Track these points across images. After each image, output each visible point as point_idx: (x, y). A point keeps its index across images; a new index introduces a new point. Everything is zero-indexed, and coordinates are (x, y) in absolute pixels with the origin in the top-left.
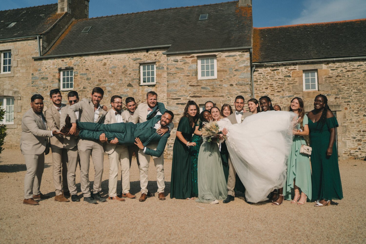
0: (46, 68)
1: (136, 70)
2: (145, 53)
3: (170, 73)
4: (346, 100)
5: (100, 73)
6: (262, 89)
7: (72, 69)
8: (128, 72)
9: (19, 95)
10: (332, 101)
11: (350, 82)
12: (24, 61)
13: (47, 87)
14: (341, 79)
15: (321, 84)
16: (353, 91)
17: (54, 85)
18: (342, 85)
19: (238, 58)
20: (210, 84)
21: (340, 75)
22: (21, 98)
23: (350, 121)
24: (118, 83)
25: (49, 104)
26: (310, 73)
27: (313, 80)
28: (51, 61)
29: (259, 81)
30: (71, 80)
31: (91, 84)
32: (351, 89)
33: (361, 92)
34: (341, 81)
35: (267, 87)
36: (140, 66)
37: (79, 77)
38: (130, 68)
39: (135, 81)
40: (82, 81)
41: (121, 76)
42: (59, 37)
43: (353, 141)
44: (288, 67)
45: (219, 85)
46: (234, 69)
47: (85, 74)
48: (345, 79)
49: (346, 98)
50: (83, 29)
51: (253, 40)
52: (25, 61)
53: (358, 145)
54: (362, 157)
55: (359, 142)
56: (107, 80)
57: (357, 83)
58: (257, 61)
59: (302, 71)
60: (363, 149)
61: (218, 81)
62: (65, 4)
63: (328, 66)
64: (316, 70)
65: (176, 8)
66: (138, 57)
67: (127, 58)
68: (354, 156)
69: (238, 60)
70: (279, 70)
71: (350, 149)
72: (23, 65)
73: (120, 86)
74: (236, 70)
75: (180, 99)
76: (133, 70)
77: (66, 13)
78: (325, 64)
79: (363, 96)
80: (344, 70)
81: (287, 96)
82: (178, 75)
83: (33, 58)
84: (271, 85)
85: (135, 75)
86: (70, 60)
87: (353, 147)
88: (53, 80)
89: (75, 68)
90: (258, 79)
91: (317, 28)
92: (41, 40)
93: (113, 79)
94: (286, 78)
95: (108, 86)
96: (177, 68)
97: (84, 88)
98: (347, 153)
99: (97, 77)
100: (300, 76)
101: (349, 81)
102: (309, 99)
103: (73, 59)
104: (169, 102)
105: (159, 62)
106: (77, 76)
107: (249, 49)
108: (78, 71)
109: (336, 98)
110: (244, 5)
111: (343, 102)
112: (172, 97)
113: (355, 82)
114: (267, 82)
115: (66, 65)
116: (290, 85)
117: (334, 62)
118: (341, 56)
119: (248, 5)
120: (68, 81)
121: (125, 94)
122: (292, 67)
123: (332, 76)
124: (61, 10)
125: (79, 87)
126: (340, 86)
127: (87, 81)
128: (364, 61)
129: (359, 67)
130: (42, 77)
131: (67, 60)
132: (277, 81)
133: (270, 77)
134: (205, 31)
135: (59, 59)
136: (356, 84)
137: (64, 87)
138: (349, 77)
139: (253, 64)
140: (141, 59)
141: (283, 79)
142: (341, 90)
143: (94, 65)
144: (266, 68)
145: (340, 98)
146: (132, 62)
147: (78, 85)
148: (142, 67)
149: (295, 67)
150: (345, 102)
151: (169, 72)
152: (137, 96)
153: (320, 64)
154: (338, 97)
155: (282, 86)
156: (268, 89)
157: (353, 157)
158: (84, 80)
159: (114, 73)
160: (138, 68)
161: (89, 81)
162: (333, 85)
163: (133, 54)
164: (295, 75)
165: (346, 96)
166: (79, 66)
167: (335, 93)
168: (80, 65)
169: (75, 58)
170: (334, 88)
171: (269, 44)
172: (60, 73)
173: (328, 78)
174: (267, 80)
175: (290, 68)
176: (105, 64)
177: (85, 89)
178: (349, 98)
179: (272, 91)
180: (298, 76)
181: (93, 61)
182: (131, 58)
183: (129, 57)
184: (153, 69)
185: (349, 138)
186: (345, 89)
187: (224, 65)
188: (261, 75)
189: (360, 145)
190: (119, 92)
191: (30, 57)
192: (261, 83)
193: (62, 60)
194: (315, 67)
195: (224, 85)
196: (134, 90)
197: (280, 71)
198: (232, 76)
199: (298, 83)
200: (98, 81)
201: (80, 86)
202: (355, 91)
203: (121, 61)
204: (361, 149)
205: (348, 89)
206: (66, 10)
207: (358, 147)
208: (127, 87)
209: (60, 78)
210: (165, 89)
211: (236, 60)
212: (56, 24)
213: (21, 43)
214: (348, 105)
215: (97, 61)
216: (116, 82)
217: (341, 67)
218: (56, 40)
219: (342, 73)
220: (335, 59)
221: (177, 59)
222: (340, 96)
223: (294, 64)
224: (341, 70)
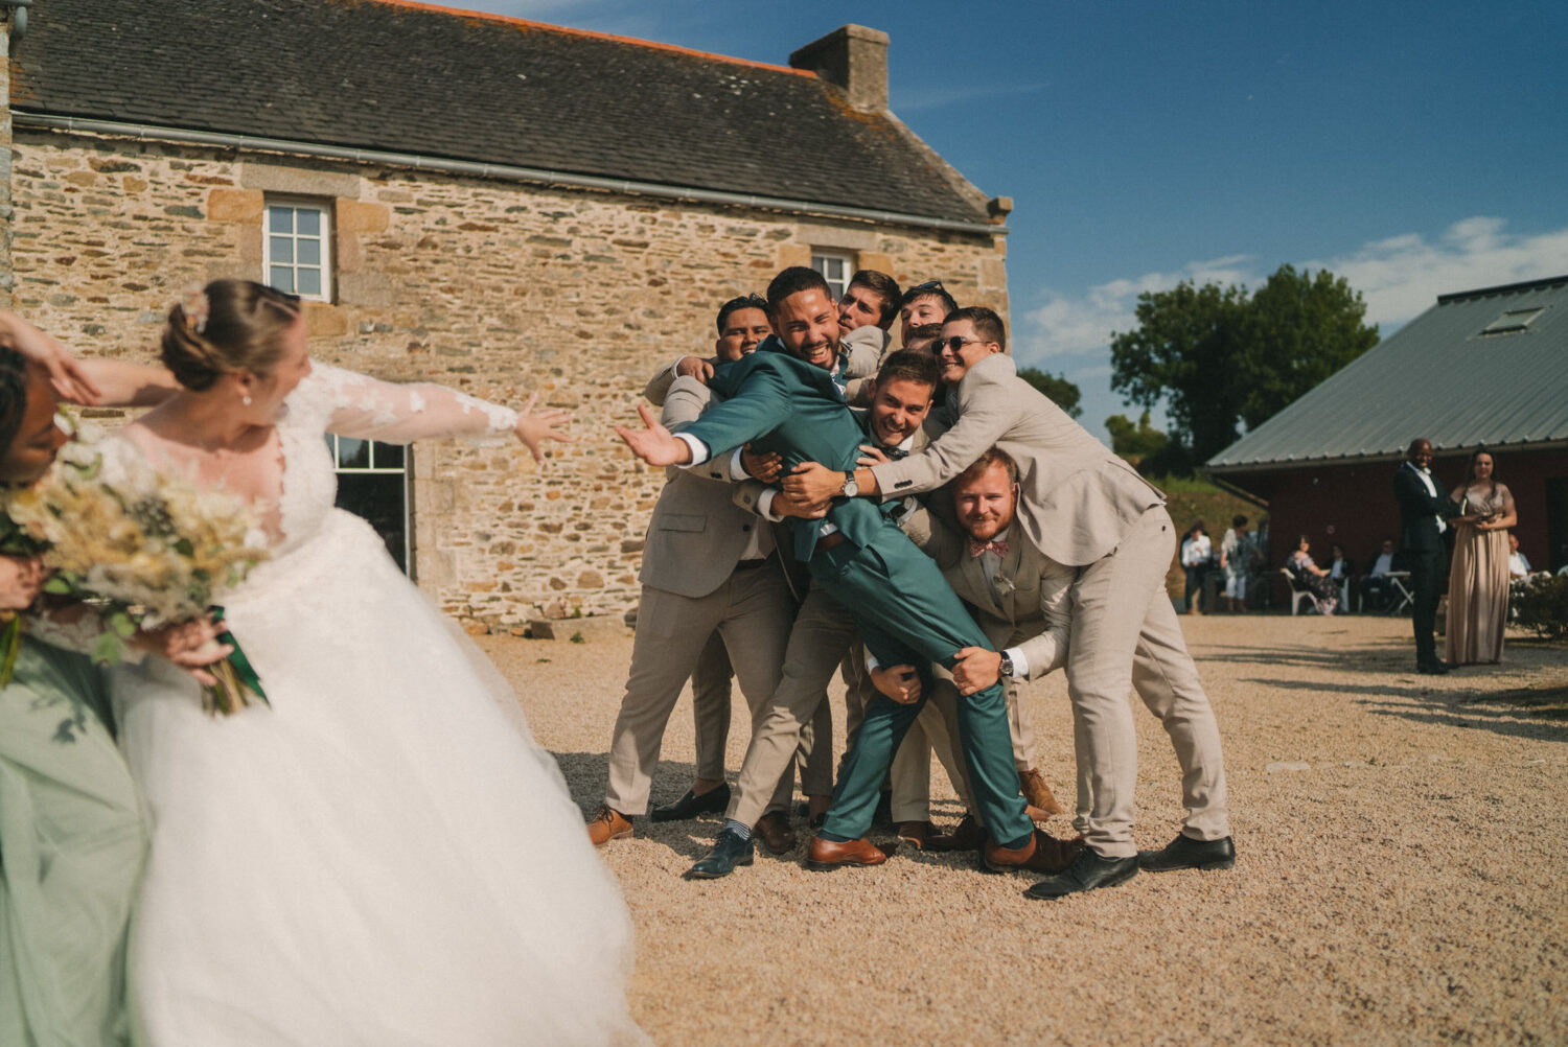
4: (457, 362)
6: (39, 260)
10: (395, 362)
11: (473, 278)
14: (436, 262)
15: (349, 272)
16: (487, 319)
18: (441, 289)
21: (436, 239)
23: (472, 458)
26: (295, 214)
27: (310, 250)
29: (21, 213)
32: (477, 312)
33: (516, 327)
34: (438, 270)
35: (67, 255)
43: (482, 550)
44: (187, 162)
48: (455, 260)
53: (501, 569)
54: (514, 625)
55: (504, 558)
57: (505, 285)
59: (261, 196)
60: (518, 589)
63: (382, 188)
64: (329, 202)
68: (483, 619)
70: (137, 168)
71: (466, 589)
78: (370, 179)
79: (525, 351)
84: (94, 248)
87: (480, 578)
90: (15, 204)
94: (178, 222)
98: (457, 608)
100: (250, 221)
101: (471, 273)
109: (413, 347)
111: (444, 367)
113: (494, 280)
114: (69, 228)
116: (197, 258)
117: (410, 173)
122: (212, 168)
123: (399, 240)
126: (432, 292)
128: (533, 194)
132: (129, 227)
133: (86, 200)
136: (498, 289)
138: (472, 254)
141: (162, 224)
142: (438, 312)
144: (62, 147)
145: (432, 348)
149: (225, 171)
150: (451, 370)
153: (349, 172)
154: (423, 344)
155: (156, 259)
156: (75, 264)
157: (481, 624)
162: (401, 285)
164: (222, 209)
165: (455, 338)
167: (413, 322)
170: (406, 298)
173: (384, 246)
174: (69, 218)
175: (197, 172)
178: (469, 351)
179: (94, 277)
180: (239, 216)
185: (465, 536)
186: (454, 309)
188: (36, 181)
189: (510, 567)
192: (34, 228)
194: (322, 183)
197: (144, 176)
199: (237, 250)
202: (495, 322)
204: (513, 585)
205: (466, 308)
207: (500, 580)
217: (441, 203)
219: (443, 232)
222: (433, 337)
223: (221, 154)
224: (437, 217)
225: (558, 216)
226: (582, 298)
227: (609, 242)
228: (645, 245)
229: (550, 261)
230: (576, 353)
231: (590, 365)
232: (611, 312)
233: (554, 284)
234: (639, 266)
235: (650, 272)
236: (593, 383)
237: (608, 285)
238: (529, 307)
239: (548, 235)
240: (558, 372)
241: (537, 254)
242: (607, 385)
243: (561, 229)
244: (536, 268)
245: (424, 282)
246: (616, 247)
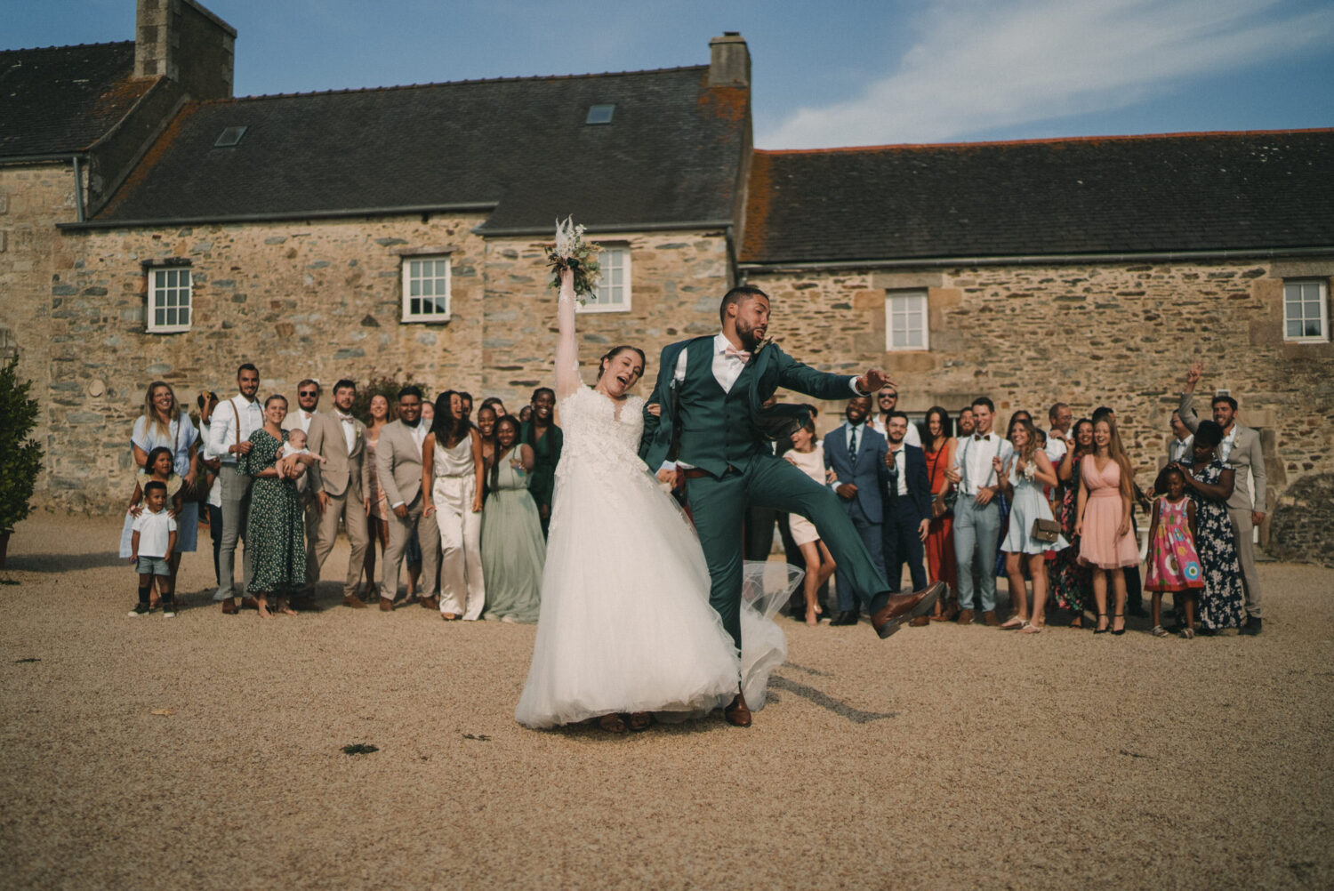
0: (102, 260)
1: (390, 274)
2: (416, 224)
3: (492, 291)
4: (1007, 381)
5: (277, 280)
7: (188, 263)
8: (365, 281)
9: (11, 343)
10: (966, 383)
11: (1017, 328)
12: (28, 235)
13: (105, 320)
14: (992, 320)
15: (937, 331)
16: (1028, 353)
17: (127, 314)
18: (996, 337)
19: (693, 252)
20: (610, 328)
21: (992, 305)
22: (16, 352)
24: (334, 313)
25: (111, 372)
26: (906, 299)
27: (916, 319)
28: (116, 240)
30: (184, 300)
31: (246, 314)
32: (1020, 349)
33: (1047, 356)
34: (994, 324)
35: (781, 337)
36: (401, 263)
37: (211, 291)
38: (371, 268)
39: (386, 308)
40: (219, 303)
41: (342, 292)
42: (141, 159)
44: (842, 278)
45: (638, 331)
46: (681, 286)
47: (229, 283)
48: (1005, 317)
49: (1004, 375)
50: (218, 134)
51: (750, 188)
52: (30, 233)
56: (299, 304)
57: (1039, 330)
58: (754, 259)
59: (884, 291)
61: (633, 319)
62: (158, 50)
63: (957, 278)
64: (925, 290)
65: (518, 80)
66: (396, 236)
67: (362, 238)
69: (693, 259)
70: (815, 285)
72: (23, 247)
73: (340, 322)
74: (686, 289)
75: (521, 368)
76: (381, 275)
77: (164, 79)
78: (949, 274)
79: (1053, 371)
80: (1003, 293)
81: (837, 366)
82: (518, 297)
83: (58, 226)
84: (794, 332)
85: (386, 289)
86: (180, 236)
88: (125, 299)
89: (198, 262)
91: (941, 159)
92: (84, 167)
93: (318, 299)
94: (838, 313)
95: (301, 323)
96: (514, 277)
97: (225, 326)
99: (267, 291)
100: (879, 306)
101: (1016, 324)
102: (902, 373)
103: (191, 234)
104: (489, 376)
105: (463, 252)
106: (203, 287)
107: (725, 227)
108: (208, 273)
109: (978, 373)
110: (726, 80)
111: (998, 384)
112: (498, 361)
113: (1031, 327)
114: (781, 322)
115: (167, 252)
116: (849, 332)
117: (973, 267)
118: (994, 251)
119: (736, 82)
120: (172, 301)
121: (355, 347)
122: (855, 280)
123: (968, 309)
124: (145, 69)
125: (210, 323)
126: (990, 338)
127: (233, 305)
128: (1057, 269)
129: (1043, 286)
130: (89, 286)
131: (171, 237)
132: (812, 318)
133: (792, 306)
134: (600, 162)
135: (144, 234)
136: (1034, 333)
137: (159, 321)
138: (1016, 313)
139: (741, 266)
140: (405, 242)
141: (829, 314)
142: (994, 351)
143: (258, 256)
144: (779, 279)
145: (990, 374)
146: (376, 250)
147: (206, 317)
148: (407, 267)
149: (863, 280)
150: (1003, 386)
151: (490, 287)
152: (390, 354)
153: (935, 272)
154: (984, 371)
155: (826, 335)
156: (785, 341)
158: (224, 303)
159: (320, 283)
160: (396, 269)
161: (242, 305)
162: (969, 336)
163: (380, 225)
164: (863, 302)
165: (1005, 367)
166: (210, 256)
167: (977, 358)
168: (214, 255)
169: (195, 231)
170: (973, 344)
171: (797, 205)
172: (145, 277)
173: (958, 313)
174: (781, 317)
175: (849, 283)
176: (292, 255)
177: (228, 331)
178: (1015, 374)
179: (795, 347)
180: (872, 305)
181: (256, 242)
182: (375, 236)
183: (369, 235)
184: (441, 272)
186: (1004, 348)
187: (652, 271)
190: (335, 340)
191: (46, 222)
193: (155, 237)
194: (919, 281)
195: (650, 331)
196: (384, 337)
197: (819, 289)
198: (674, 304)
199: (871, 325)
200: (269, 306)
201: (213, 321)
202: (1032, 354)
203: (345, 245)
205: (1012, 347)
206: (162, 68)
208: (360, 326)
209: (146, 293)
210: (478, 336)
211: (686, 257)
212: (131, 117)
213: (19, 177)
214: (1010, 393)
215: (267, 242)
216: (327, 309)
217: (995, 283)
218: (131, 167)
219: (996, 301)
220: (975, 260)
221: (514, 251)
222: (990, 367)
223: (862, 271)
224: (993, 292)
225: (1075, 282)
226: (1095, 333)
227: (1114, 295)
228: (1142, 293)
229: (1071, 311)
230: (1091, 370)
231: (1101, 378)
232: (1116, 341)
233: (1073, 326)
234: (1138, 308)
235: (1146, 312)
236: (1103, 389)
237: (1114, 323)
238: (1056, 343)
239: (1069, 295)
240: (1077, 384)
241: (1061, 308)
242: (1113, 390)
243: (1078, 290)
244: (1062, 317)
245: (985, 333)
246: (1119, 297)
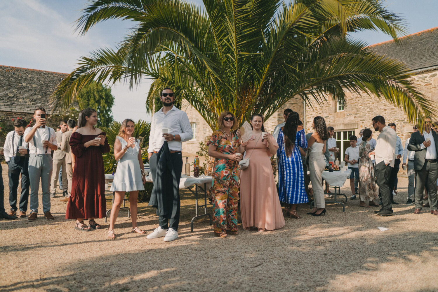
10: (352, 120)
11: (364, 102)
32: (366, 109)
33: (372, 110)
34: (359, 101)
48: (361, 99)
49: (361, 117)
57: (370, 102)
84: (316, 108)
94: (325, 102)
102: (338, 118)
109: (355, 117)
111: (360, 120)
114: (314, 106)
116: (327, 107)
123: (353, 98)
126: (358, 106)
138: (364, 98)
142: (359, 110)
145: (358, 117)
155: (322, 108)
165: (362, 114)
167: (355, 112)
170: (354, 108)
178: (364, 116)
186: (362, 109)
199: (331, 105)
202: (368, 110)
214: (363, 123)
226: (385, 102)
230: (384, 114)
232: (391, 104)
233: (379, 100)
238: (375, 106)
